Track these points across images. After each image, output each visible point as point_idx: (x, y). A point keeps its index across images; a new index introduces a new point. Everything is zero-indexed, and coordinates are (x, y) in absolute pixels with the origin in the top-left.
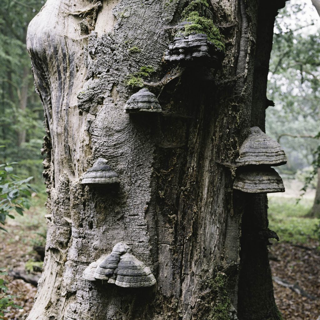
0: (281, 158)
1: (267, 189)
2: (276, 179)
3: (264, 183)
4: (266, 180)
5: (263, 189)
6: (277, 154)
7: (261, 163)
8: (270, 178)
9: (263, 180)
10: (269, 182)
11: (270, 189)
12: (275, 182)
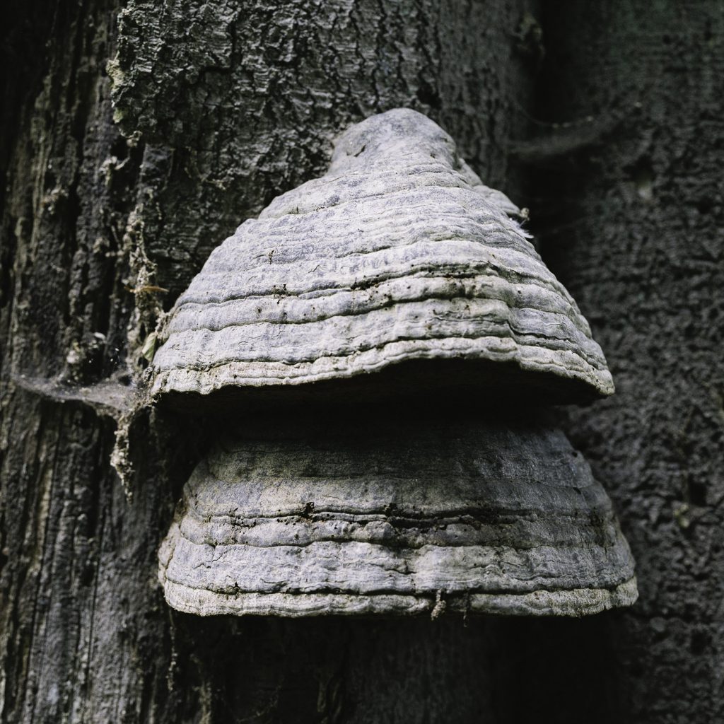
0: (399, 329)
1: (262, 592)
2: (390, 511)
3: (257, 543)
4: (279, 516)
5: (236, 591)
6: (362, 296)
7: (223, 377)
8: (320, 503)
9: (258, 519)
10: (297, 529)
11: (297, 592)
12: (360, 532)
